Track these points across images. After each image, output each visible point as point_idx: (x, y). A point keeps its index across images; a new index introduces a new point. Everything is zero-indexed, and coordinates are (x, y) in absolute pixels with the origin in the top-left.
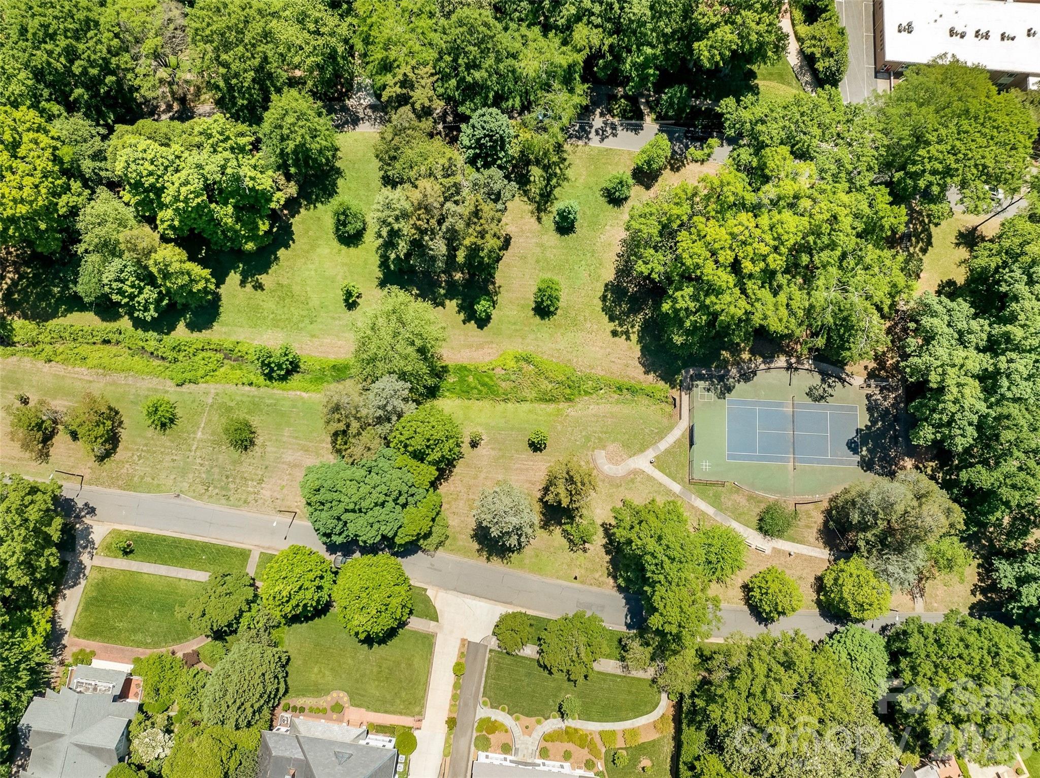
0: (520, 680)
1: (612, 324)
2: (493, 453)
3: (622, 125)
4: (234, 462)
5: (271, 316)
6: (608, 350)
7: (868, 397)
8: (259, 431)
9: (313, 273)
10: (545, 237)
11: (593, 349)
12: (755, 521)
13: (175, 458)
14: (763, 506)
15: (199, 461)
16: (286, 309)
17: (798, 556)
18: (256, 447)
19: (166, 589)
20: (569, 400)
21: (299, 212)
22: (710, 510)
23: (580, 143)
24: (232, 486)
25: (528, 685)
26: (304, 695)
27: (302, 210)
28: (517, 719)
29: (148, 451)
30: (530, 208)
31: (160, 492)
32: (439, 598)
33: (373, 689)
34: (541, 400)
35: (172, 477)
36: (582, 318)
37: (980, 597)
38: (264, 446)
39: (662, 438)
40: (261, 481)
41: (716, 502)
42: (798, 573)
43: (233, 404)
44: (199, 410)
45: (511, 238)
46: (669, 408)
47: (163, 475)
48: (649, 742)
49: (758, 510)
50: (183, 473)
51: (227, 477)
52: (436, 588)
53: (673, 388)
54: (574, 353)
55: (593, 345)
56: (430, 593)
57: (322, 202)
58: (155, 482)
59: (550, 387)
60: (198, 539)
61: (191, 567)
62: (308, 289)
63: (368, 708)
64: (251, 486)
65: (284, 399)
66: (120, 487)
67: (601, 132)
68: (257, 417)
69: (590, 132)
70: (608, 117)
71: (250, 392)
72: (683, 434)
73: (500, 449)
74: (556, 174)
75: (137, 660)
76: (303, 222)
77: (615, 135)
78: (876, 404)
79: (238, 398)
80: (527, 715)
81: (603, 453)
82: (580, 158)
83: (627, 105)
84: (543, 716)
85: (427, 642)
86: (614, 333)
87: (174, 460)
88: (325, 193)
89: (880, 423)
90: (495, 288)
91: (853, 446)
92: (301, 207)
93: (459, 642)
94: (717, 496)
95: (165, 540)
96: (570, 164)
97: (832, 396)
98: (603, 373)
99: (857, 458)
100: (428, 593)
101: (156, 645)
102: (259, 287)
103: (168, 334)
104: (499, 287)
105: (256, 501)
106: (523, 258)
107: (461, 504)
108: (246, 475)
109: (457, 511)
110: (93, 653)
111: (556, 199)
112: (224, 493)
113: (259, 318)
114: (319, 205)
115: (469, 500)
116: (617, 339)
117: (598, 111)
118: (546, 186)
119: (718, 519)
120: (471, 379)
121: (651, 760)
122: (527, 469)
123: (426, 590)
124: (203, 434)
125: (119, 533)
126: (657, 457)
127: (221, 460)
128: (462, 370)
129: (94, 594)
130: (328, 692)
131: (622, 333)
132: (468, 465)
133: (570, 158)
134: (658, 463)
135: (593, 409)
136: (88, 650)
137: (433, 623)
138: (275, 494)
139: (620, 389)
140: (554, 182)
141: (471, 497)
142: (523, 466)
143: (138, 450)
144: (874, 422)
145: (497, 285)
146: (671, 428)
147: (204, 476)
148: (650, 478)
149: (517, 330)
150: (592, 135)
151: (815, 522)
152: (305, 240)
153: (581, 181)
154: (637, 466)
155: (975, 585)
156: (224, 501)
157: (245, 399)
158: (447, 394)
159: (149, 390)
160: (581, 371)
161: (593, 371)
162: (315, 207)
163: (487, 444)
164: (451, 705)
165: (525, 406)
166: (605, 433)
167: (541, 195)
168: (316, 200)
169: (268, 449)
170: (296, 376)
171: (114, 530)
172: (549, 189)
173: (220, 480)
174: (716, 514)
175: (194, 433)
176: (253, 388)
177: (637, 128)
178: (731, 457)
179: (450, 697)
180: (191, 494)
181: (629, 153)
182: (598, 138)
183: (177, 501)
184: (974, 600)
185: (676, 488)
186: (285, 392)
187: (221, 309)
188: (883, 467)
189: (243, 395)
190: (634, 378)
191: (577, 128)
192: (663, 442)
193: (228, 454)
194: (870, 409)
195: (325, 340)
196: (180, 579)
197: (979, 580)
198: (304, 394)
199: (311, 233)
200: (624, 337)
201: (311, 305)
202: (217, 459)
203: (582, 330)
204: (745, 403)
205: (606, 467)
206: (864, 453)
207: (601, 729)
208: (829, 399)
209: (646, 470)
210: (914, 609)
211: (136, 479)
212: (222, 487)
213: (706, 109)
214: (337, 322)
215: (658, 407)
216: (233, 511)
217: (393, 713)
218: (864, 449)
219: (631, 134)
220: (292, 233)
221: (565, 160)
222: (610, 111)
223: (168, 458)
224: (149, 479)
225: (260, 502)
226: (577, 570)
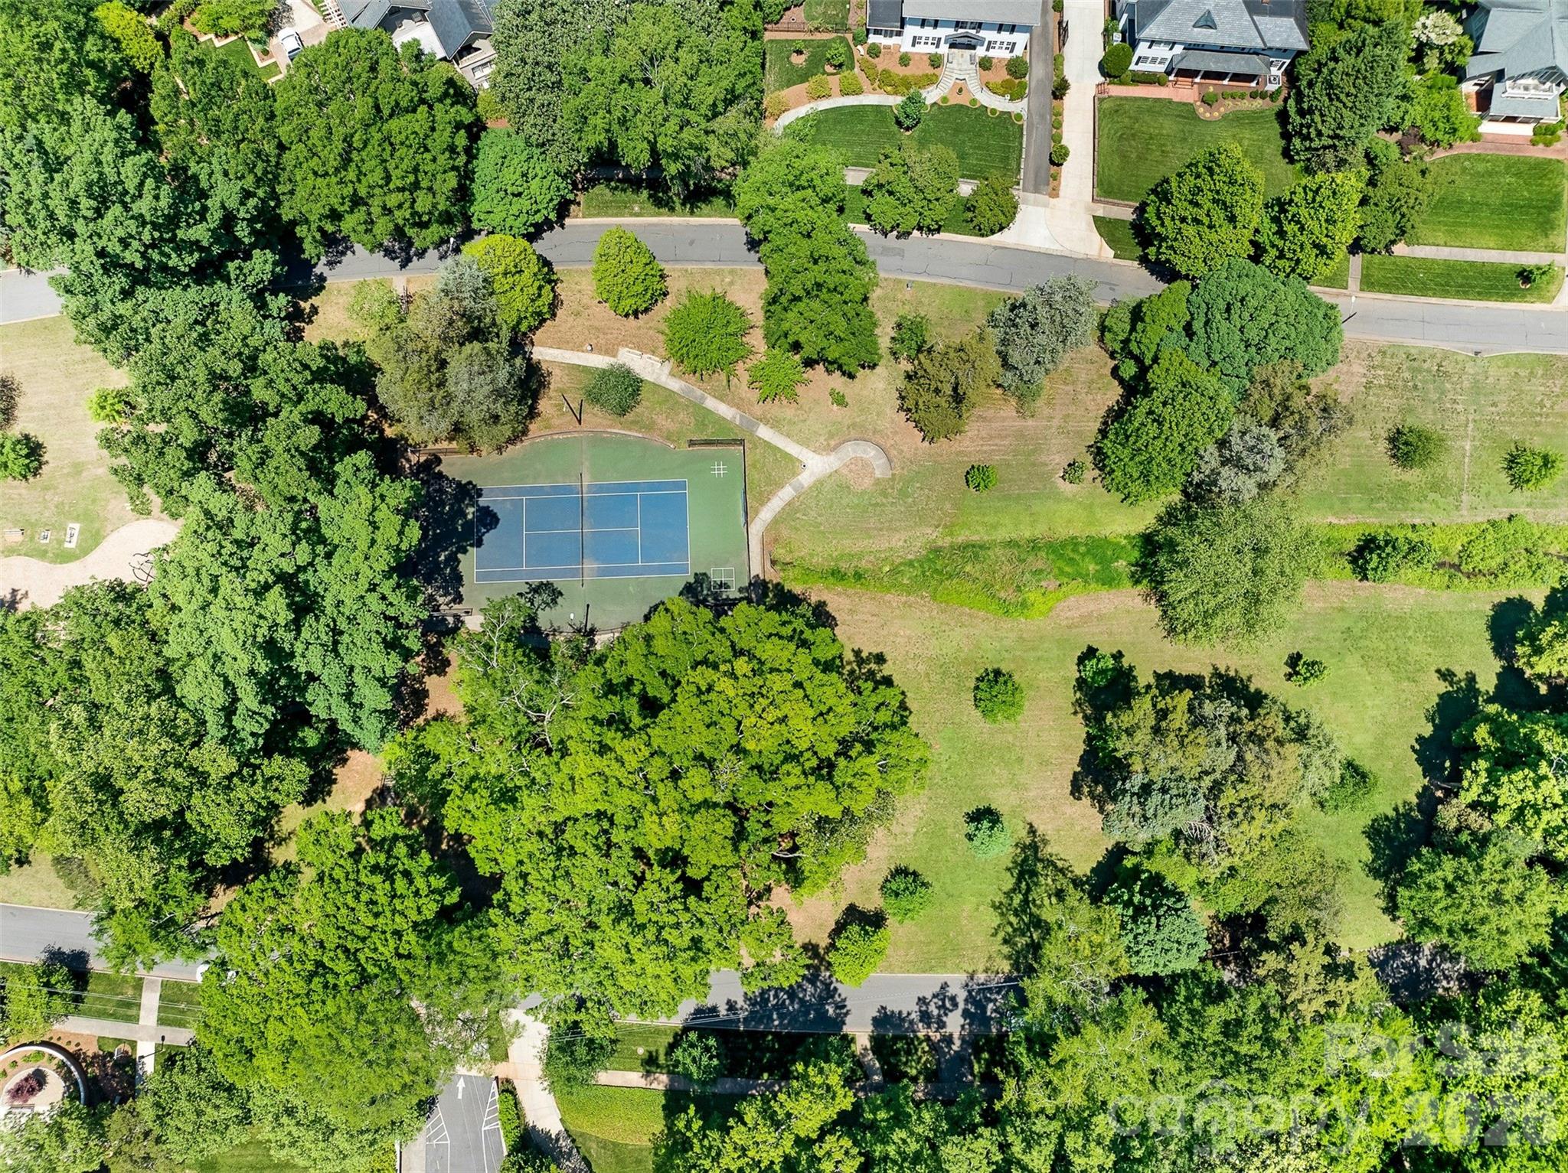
0: (975, 148)
1: (886, 673)
2: (1044, 458)
3: (912, 1022)
4: (1410, 410)
5: (1410, 633)
6: (885, 632)
7: (458, 598)
8: (1386, 459)
9: (1369, 703)
10: (1014, 800)
11: (908, 632)
12: (644, 393)
13: (1493, 409)
14: (630, 416)
15: (1460, 408)
16: (1393, 646)
17: (579, 348)
18: (1386, 435)
19: (1461, 230)
20: (937, 551)
21: (1419, 796)
22: (711, 403)
23: (981, 977)
24: (1407, 375)
25: (964, 142)
26: (1254, 112)
27: (1415, 801)
28: (974, 101)
29: (1533, 415)
30: (1049, 849)
31: (1503, 357)
32: (1096, 247)
33: (1169, 126)
34: (981, 547)
35: (1491, 380)
36: (934, 677)
37: (306, 306)
38: (1374, 438)
39: (789, 504)
40: (1368, 386)
41: (704, 416)
42: (580, 320)
43: (1432, 496)
44: (1476, 483)
45: (1072, 793)
46: (780, 553)
47: (1504, 382)
48: (795, 84)
49: (639, 409)
50: (1477, 388)
51: (1415, 387)
52: (1102, 260)
53: (778, 584)
54: (937, 622)
55: (909, 638)
56: (1109, 253)
57: (1387, 818)
58: (1512, 370)
59: (968, 569)
60: (1434, 300)
61: (1434, 261)
62: (1368, 678)
63: (1170, 101)
64: (1380, 377)
65: (1361, 511)
66: (1558, 358)
67: (948, 1004)
68: (1393, 478)
69: (966, 1000)
70: (936, 1037)
71: (1413, 517)
72: (757, 513)
73: (1034, 465)
74: (1016, 915)
75: (1475, 138)
76: (1407, 782)
77: (922, 1001)
78: (445, 588)
79: (1425, 505)
80: (961, 107)
81: (878, 474)
82: (975, 948)
83: (906, 1064)
84: (940, 107)
85: (1105, 187)
86: (880, 659)
87: (1494, 405)
88: (1387, 833)
89: (442, 558)
90: (1083, 711)
91: (488, 518)
92: (1418, 805)
93: (1061, 193)
94: (702, 425)
95: (1479, 293)
96: (994, 935)
97: (520, 594)
98: (888, 597)
99: (483, 501)
100: (1112, 253)
101: (1456, 158)
102: (1446, 675)
103: (1554, 590)
104: (1075, 713)
105: (1369, 355)
106: (1044, 763)
107: (1083, 377)
108: (1391, 393)
109: (1090, 366)
110: (1534, 143)
111: (1008, 869)
112: (1415, 364)
113: (1428, 628)
114: (1391, 814)
115: (1073, 382)
116: (875, 651)
117: (956, 1047)
118: (1029, 890)
119: (699, 392)
120: (1092, 567)
121: (790, 63)
122: (991, 437)
123: (1115, 257)
124: (1463, 448)
125: (1542, 299)
126: (795, 474)
127: (1430, 412)
128: (1108, 580)
129: (1553, 215)
130: (1224, 117)
131: (867, 661)
132: (1079, 434)
133: (997, 945)
134: (792, 465)
135: (897, 541)
136: (1541, 146)
137: (1100, 213)
138: (1345, 368)
139: (858, 576)
140: (1017, 899)
141: (1070, 388)
142: (997, 441)
143: (1547, 416)
144: (452, 560)
145: (1081, 715)
146: (776, 522)
147: (1448, 386)
148: (805, 443)
149: (1034, 649)
150: (962, 996)
151: (550, 398)
152: (1396, 752)
153: (968, 907)
154: (825, 458)
155: (311, 322)
156: (1413, 351)
157: (1417, 505)
158: (1124, 542)
159: (1556, 505)
160: (922, 597)
161: (904, 599)
162: (1396, 809)
163: (1054, 471)
164: (1061, 114)
165: (1002, 534)
166: (877, 504)
167: (1034, 874)
168: (1397, 822)
169: (1367, 434)
170: (1351, 547)
171: (1550, 302)
172: (1023, 885)
173: (1425, 382)
174: (703, 398)
175: (1475, 448)
176: (1409, 521)
177: (884, 1020)
178: (681, 486)
179: (1064, 125)
180: (1460, 358)
181: (889, 968)
182: (951, 992)
183: (1478, 348)
184: (315, 300)
185: (764, 432)
186: (1362, 520)
187: (1487, 635)
188: (441, 491)
189: (1421, 511)
190: (839, 594)
191: (991, 1006)
192: (787, 498)
193: (1423, 419)
194: (458, 579)
195: (1321, 605)
196: (1446, 245)
197: (303, 330)
198: (1335, 521)
199: (1390, 765)
200: (864, 655)
201: (1358, 656)
202: (1435, 413)
203: (930, 658)
204: (661, 570)
205: (873, 453)
206: (471, 510)
207: (861, 97)
208: (525, 589)
209: (811, 454)
210: (408, 281)
211: (1540, 372)
212: (1420, 371)
213: (759, 1077)
214: (1311, 634)
215: (796, 554)
216: (1397, 340)
217: (1136, 99)
218: (470, 517)
219: (893, 1007)
220: (1420, 761)
221: (1005, 941)
222: (934, 1047)
223: (1502, 407)
224: (1523, 373)
225: (1364, 355)
226: (908, 297)
